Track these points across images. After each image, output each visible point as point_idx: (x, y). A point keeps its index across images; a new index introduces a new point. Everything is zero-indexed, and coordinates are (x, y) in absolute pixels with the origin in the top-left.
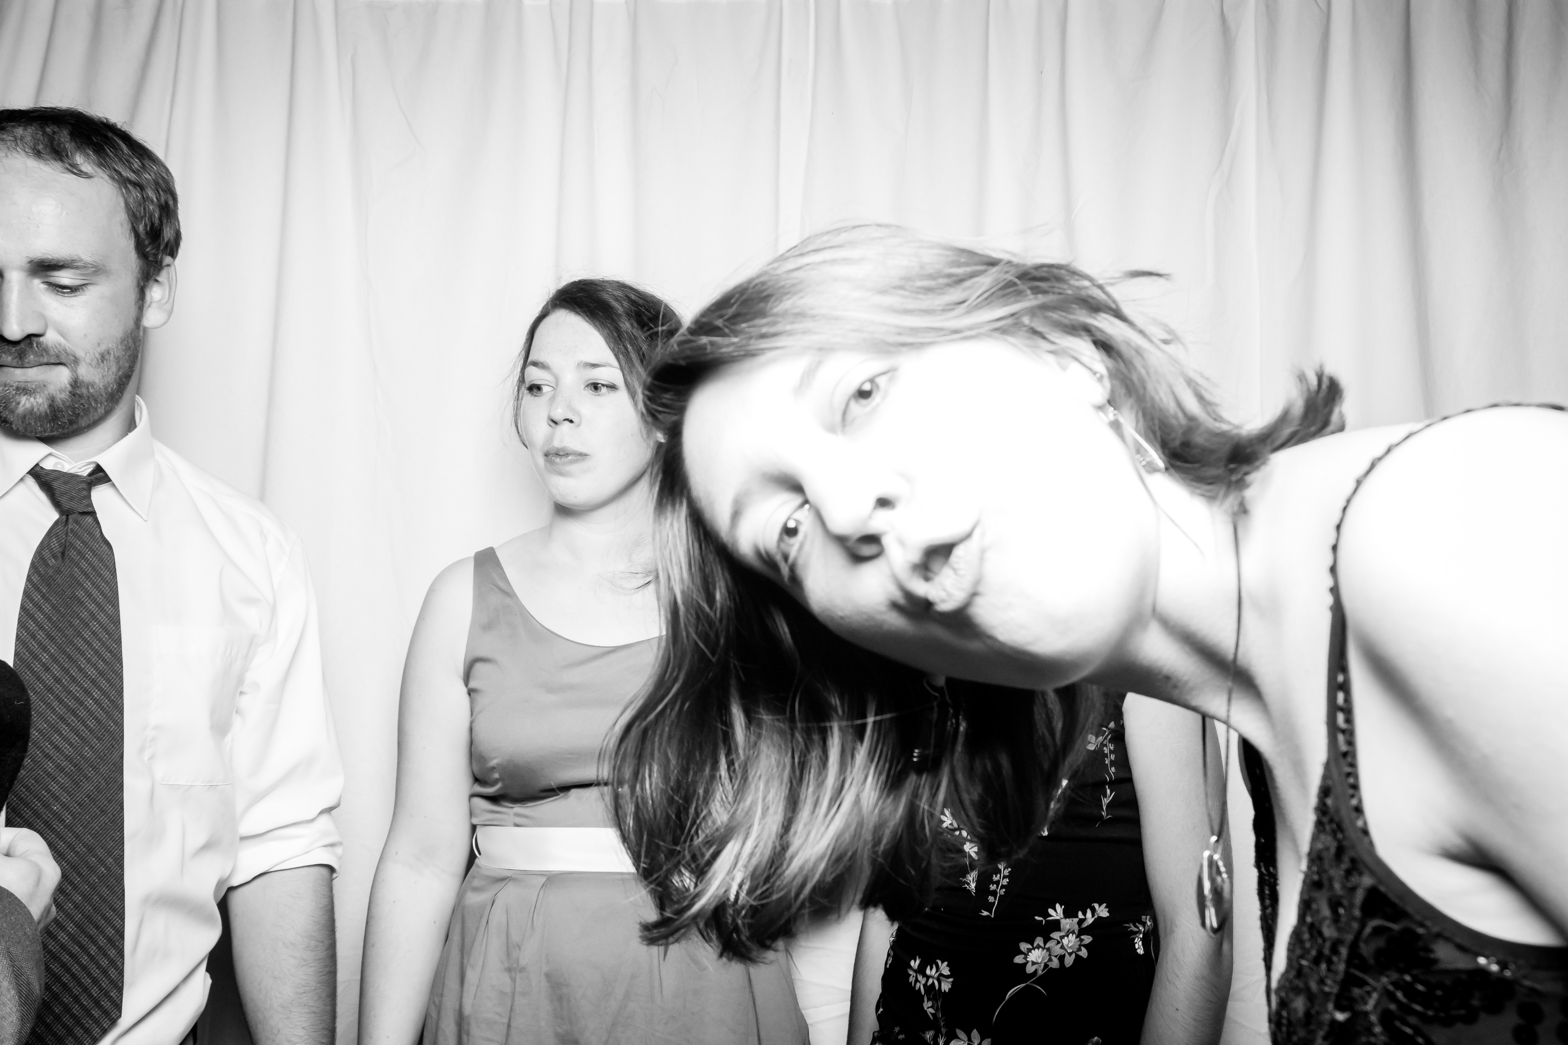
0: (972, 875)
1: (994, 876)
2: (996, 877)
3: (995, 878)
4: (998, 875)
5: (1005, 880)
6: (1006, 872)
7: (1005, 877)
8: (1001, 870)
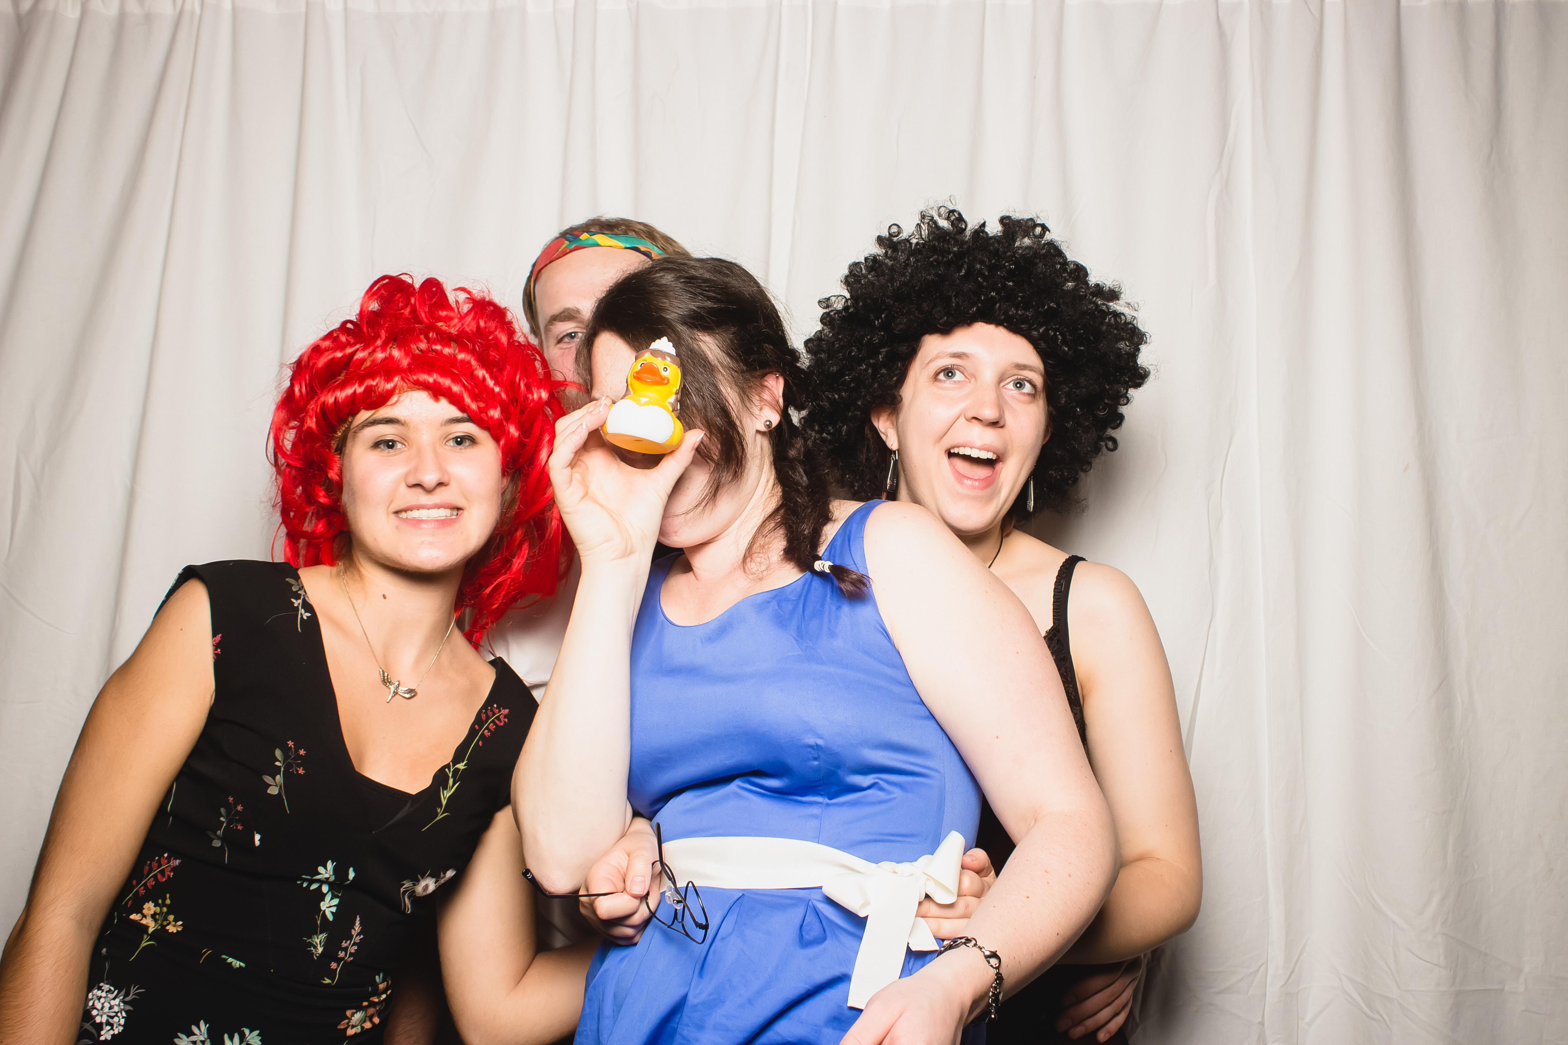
0: (320, 936)
1: (344, 941)
2: (346, 943)
3: (344, 945)
4: (349, 942)
5: (354, 947)
6: (357, 939)
7: (355, 944)
8: (353, 936)
